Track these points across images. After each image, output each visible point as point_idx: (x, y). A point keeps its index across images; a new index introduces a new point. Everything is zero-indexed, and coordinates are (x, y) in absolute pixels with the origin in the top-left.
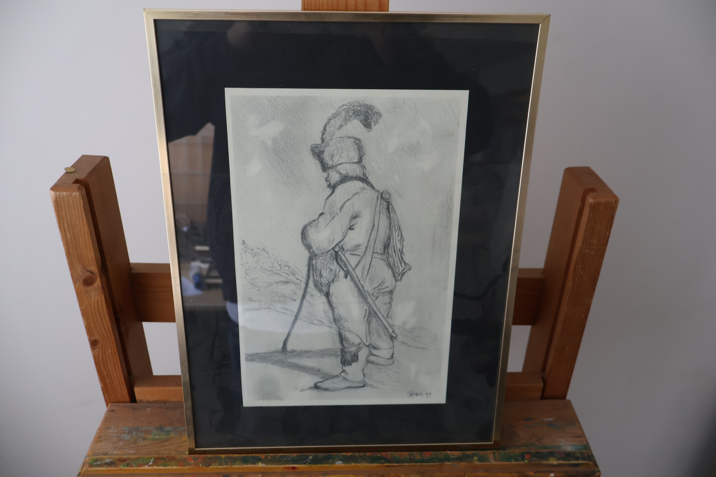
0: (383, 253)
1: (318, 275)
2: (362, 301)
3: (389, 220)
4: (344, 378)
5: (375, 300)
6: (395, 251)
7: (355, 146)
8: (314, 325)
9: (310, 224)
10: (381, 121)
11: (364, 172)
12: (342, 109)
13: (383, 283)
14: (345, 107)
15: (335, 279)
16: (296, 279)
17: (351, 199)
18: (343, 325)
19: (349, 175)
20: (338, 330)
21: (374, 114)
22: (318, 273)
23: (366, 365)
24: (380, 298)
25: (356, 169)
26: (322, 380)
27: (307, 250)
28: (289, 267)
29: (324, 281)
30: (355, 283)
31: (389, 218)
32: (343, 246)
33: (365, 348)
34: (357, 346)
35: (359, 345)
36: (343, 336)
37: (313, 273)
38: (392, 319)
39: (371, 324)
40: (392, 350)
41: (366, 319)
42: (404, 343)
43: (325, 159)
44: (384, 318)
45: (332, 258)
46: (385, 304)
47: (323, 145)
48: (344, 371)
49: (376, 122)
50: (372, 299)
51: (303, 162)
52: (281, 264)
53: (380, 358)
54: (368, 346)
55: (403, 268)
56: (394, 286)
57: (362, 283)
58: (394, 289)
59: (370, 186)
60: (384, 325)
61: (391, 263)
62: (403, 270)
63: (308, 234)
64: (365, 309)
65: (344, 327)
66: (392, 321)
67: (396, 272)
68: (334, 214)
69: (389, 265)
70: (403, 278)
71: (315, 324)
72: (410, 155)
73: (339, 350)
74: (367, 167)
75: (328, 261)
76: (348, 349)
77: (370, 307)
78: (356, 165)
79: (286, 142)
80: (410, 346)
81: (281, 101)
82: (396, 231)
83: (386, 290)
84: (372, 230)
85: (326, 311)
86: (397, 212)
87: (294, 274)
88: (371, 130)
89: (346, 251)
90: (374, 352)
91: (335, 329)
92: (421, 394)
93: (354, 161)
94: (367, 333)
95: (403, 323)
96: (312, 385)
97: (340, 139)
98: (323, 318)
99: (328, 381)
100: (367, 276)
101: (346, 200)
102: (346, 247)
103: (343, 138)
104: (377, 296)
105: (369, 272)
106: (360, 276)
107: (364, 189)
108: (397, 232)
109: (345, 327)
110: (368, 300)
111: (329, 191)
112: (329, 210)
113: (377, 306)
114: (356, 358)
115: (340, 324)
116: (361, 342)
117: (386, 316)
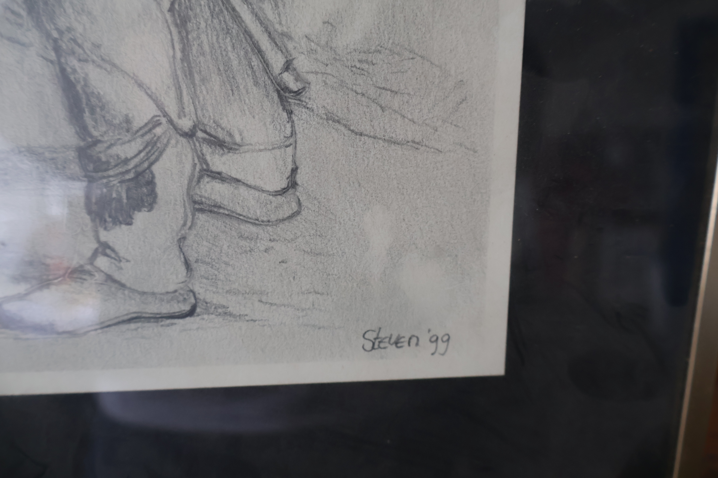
4: (110, 278)
18: (69, 29)
20: (53, 55)
23: (189, 224)
33: (177, 142)
34: (143, 136)
35: (150, 130)
36: (79, 88)
39: (189, 25)
40: (290, 150)
42: (334, 121)
48: (104, 248)
53: (242, 189)
54: (190, 135)
60: (248, 33)
65: (75, 41)
66: (279, 15)
73: (72, 154)
76: (109, 147)
80: (361, 134)
90: (217, 161)
91: (38, 55)
92: (414, 340)
94: (179, 72)
95: (324, 23)
109: (80, 41)
114: (145, 190)
115: (57, 29)
116: (159, 113)
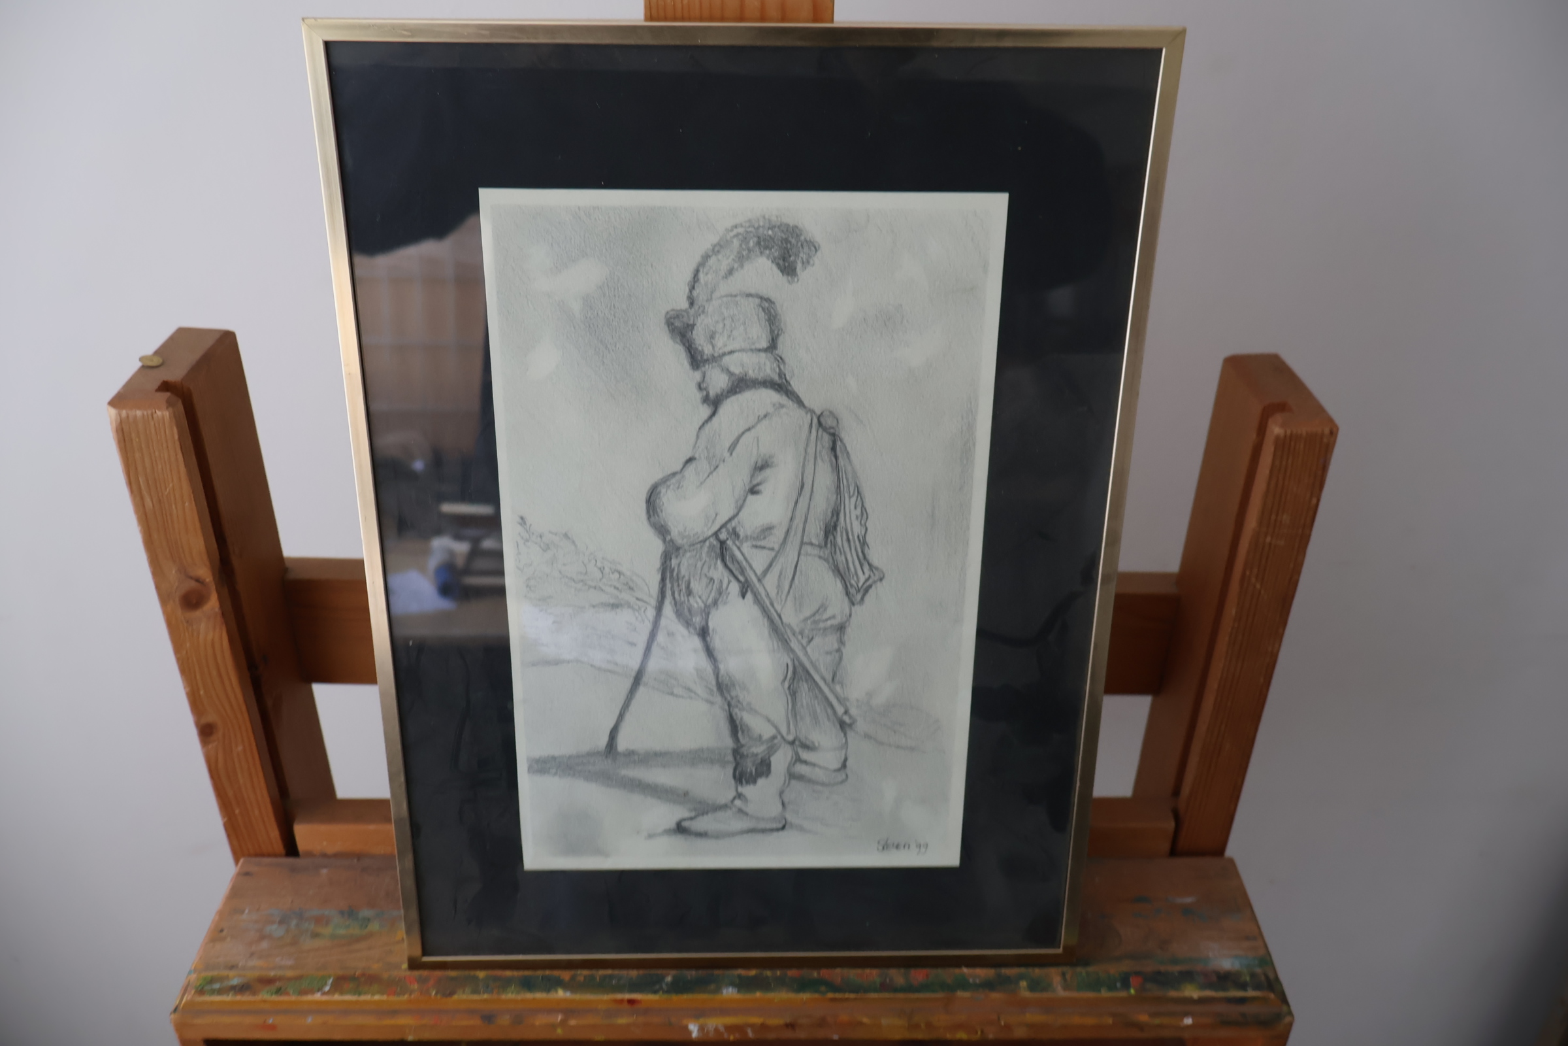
0: (823, 544)
1: (684, 590)
2: (778, 646)
3: (835, 474)
4: (740, 811)
5: (807, 645)
6: (848, 540)
7: (762, 314)
8: (676, 697)
9: (665, 481)
10: (816, 260)
11: (780, 369)
12: (732, 234)
13: (823, 607)
14: (740, 230)
15: (720, 600)
16: (634, 599)
17: (753, 427)
18: (736, 697)
19: (748, 378)
20: (727, 707)
21: (802, 245)
22: (683, 587)
23: (786, 784)
24: (817, 641)
25: (765, 364)
26: (693, 814)
27: (658, 537)
28: (620, 573)
29: (697, 603)
30: (763, 608)
31: (836, 468)
32: (737, 529)
33: (785, 746)
34: (767, 743)
35: (771, 741)
36: (738, 722)
37: (672, 588)
38: (842, 685)
39: (797, 695)
40: (844, 751)
41: (786, 685)
42: (868, 737)
43: (697, 342)
44: (826, 684)
45: (713, 554)
46: (828, 653)
47: (692, 312)
48: (739, 796)
49: (806, 263)
50: (799, 642)
51: (649, 348)
52: (604, 568)
53: (817, 769)
54: (792, 743)
55: (867, 576)
56: (848, 614)
57: (778, 608)
58: (846, 622)
59: (795, 400)
60: (827, 699)
61: (841, 567)
62: (867, 580)
63: (661, 503)
64: (786, 664)
65: (739, 701)
66: (843, 691)
67: (852, 585)
68: (716, 461)
69: (837, 571)
70: (867, 598)
72: (881, 333)
73: (729, 752)
74: (787, 360)
75: (705, 561)
76: (749, 748)
77: (795, 659)
78: (763, 355)
79: (611, 306)
80: (883, 743)
81: (600, 217)
82: (850, 497)
83: (829, 623)
84: (800, 494)
85: (701, 668)
86: (853, 457)
87: (631, 589)
88: (796, 280)
89: (743, 538)
90: (805, 755)
92: (907, 847)
93: (758, 346)
95: (867, 694)
96: (672, 824)
97: (729, 298)
98: (696, 683)
99: (705, 817)
100: (789, 592)
101: (741, 430)
102: (742, 530)
103: (736, 296)
104: (811, 637)
105: (793, 586)
106: (773, 594)
107: (782, 406)
108: (853, 500)
109: (741, 701)
110: (792, 645)
111: (705, 411)
112: (706, 451)
113: (811, 656)
114: (765, 769)
115: (730, 696)
116: (777, 733)
117: (831, 679)
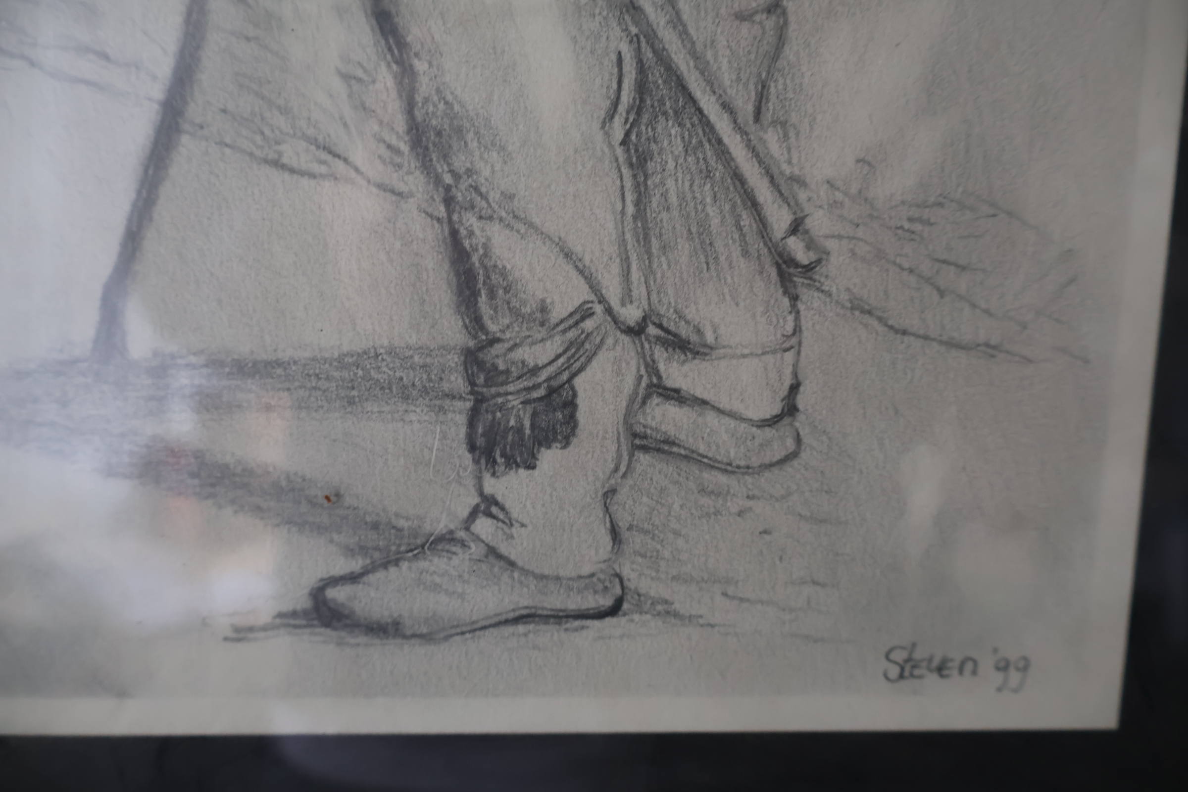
4: (492, 552)
8: (287, 176)
18: (470, 172)
20: (441, 211)
23: (623, 469)
26: (356, 565)
33: (616, 342)
34: (564, 331)
35: (577, 323)
36: (475, 259)
38: (786, 136)
39: (650, 165)
40: (789, 356)
41: (618, 128)
42: (863, 311)
44: (739, 128)
46: (742, 17)
48: (488, 504)
53: (711, 418)
54: (636, 331)
60: (738, 177)
64: (614, 57)
65: (476, 189)
66: (789, 150)
71: (292, 171)
73: (454, 360)
76: (511, 349)
77: (642, 38)
80: (904, 333)
85: (360, 73)
90: (675, 371)
91: (419, 209)
92: (969, 666)
94: (628, 236)
95: (858, 161)
96: (298, 594)
98: (345, 125)
99: (392, 570)
109: (483, 190)
113: (692, 31)
114: (559, 415)
115: (451, 171)
116: (592, 297)
117: (750, 108)
